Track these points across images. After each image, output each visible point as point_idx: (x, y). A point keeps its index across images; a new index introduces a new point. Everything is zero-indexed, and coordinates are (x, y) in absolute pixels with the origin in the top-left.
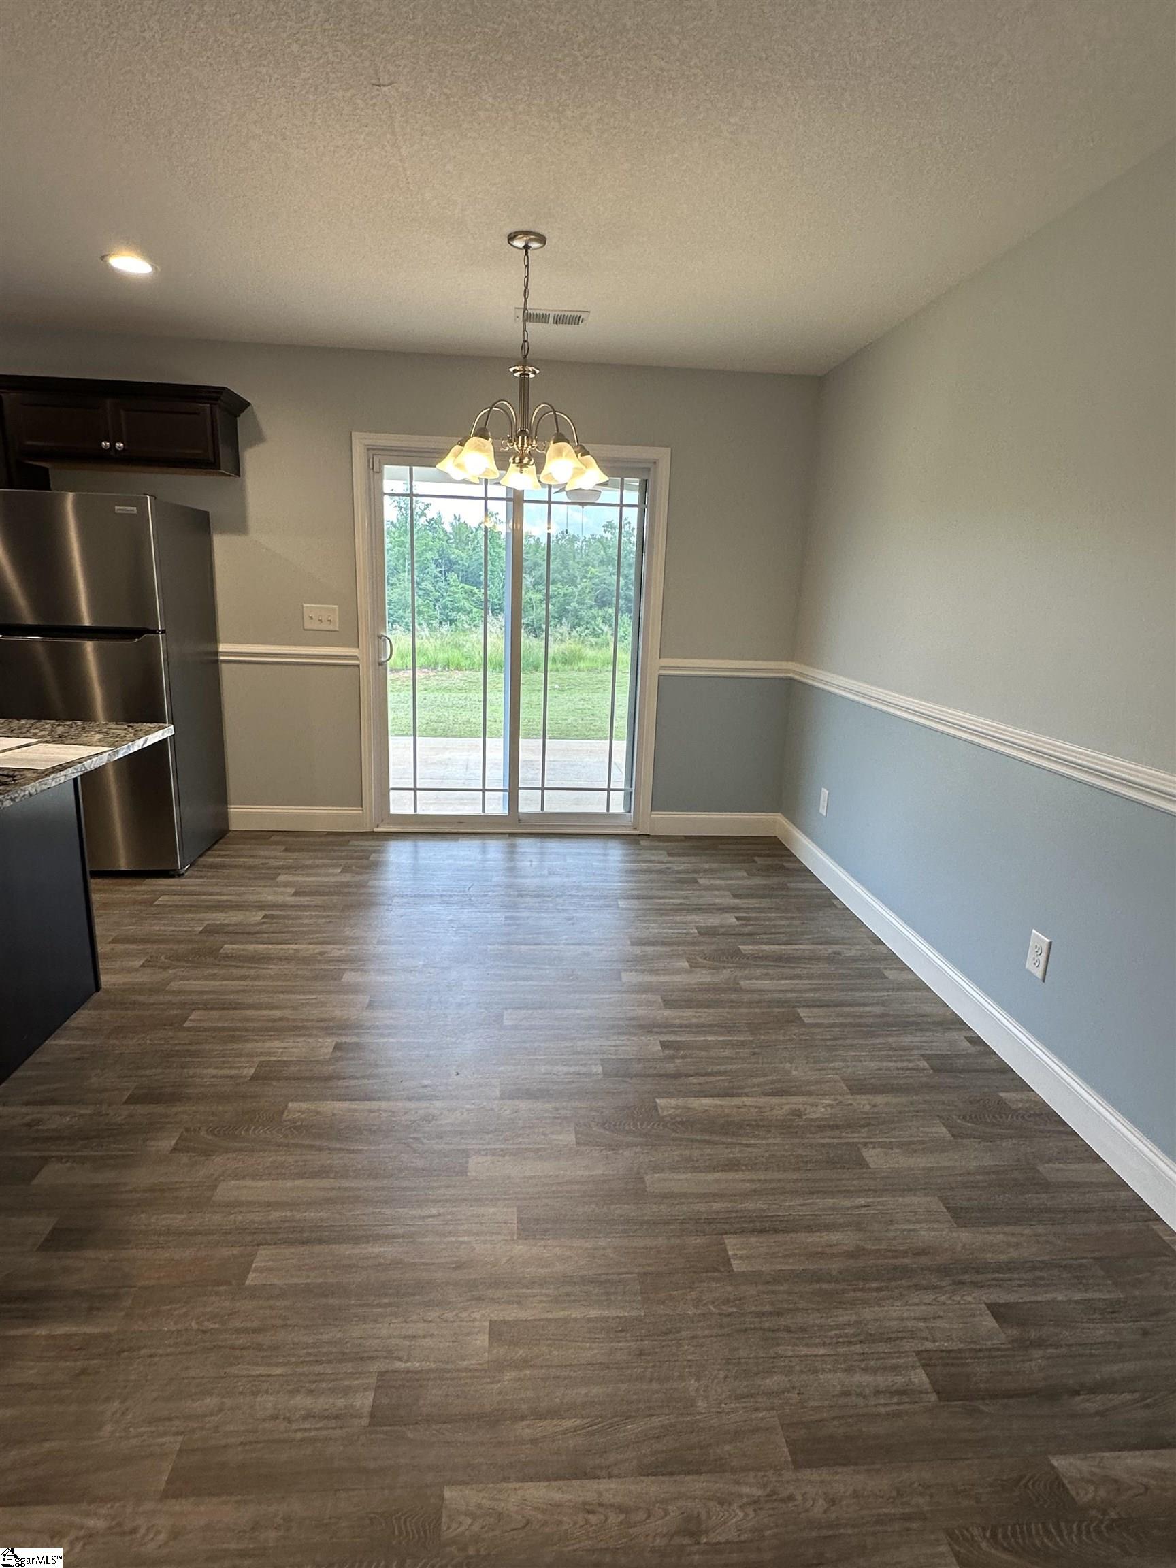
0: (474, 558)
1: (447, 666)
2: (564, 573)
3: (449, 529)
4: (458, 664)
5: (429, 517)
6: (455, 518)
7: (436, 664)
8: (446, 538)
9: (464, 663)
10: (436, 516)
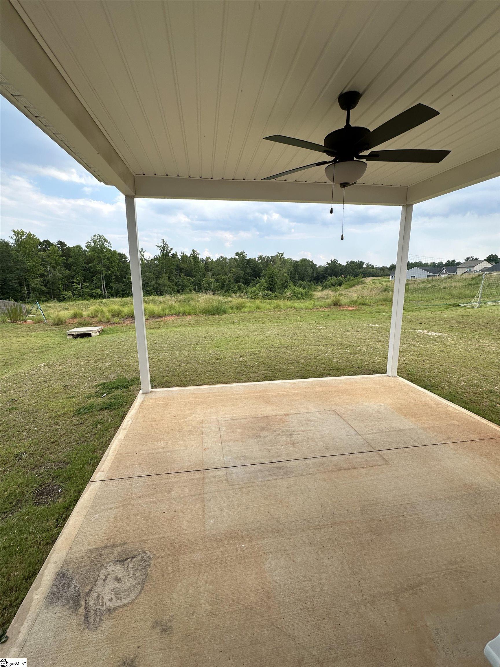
0: (190, 267)
1: (184, 314)
2: (223, 271)
3: (180, 257)
4: (190, 312)
5: (172, 253)
6: (182, 253)
7: (179, 313)
8: (179, 260)
9: (192, 312)
10: (175, 253)
